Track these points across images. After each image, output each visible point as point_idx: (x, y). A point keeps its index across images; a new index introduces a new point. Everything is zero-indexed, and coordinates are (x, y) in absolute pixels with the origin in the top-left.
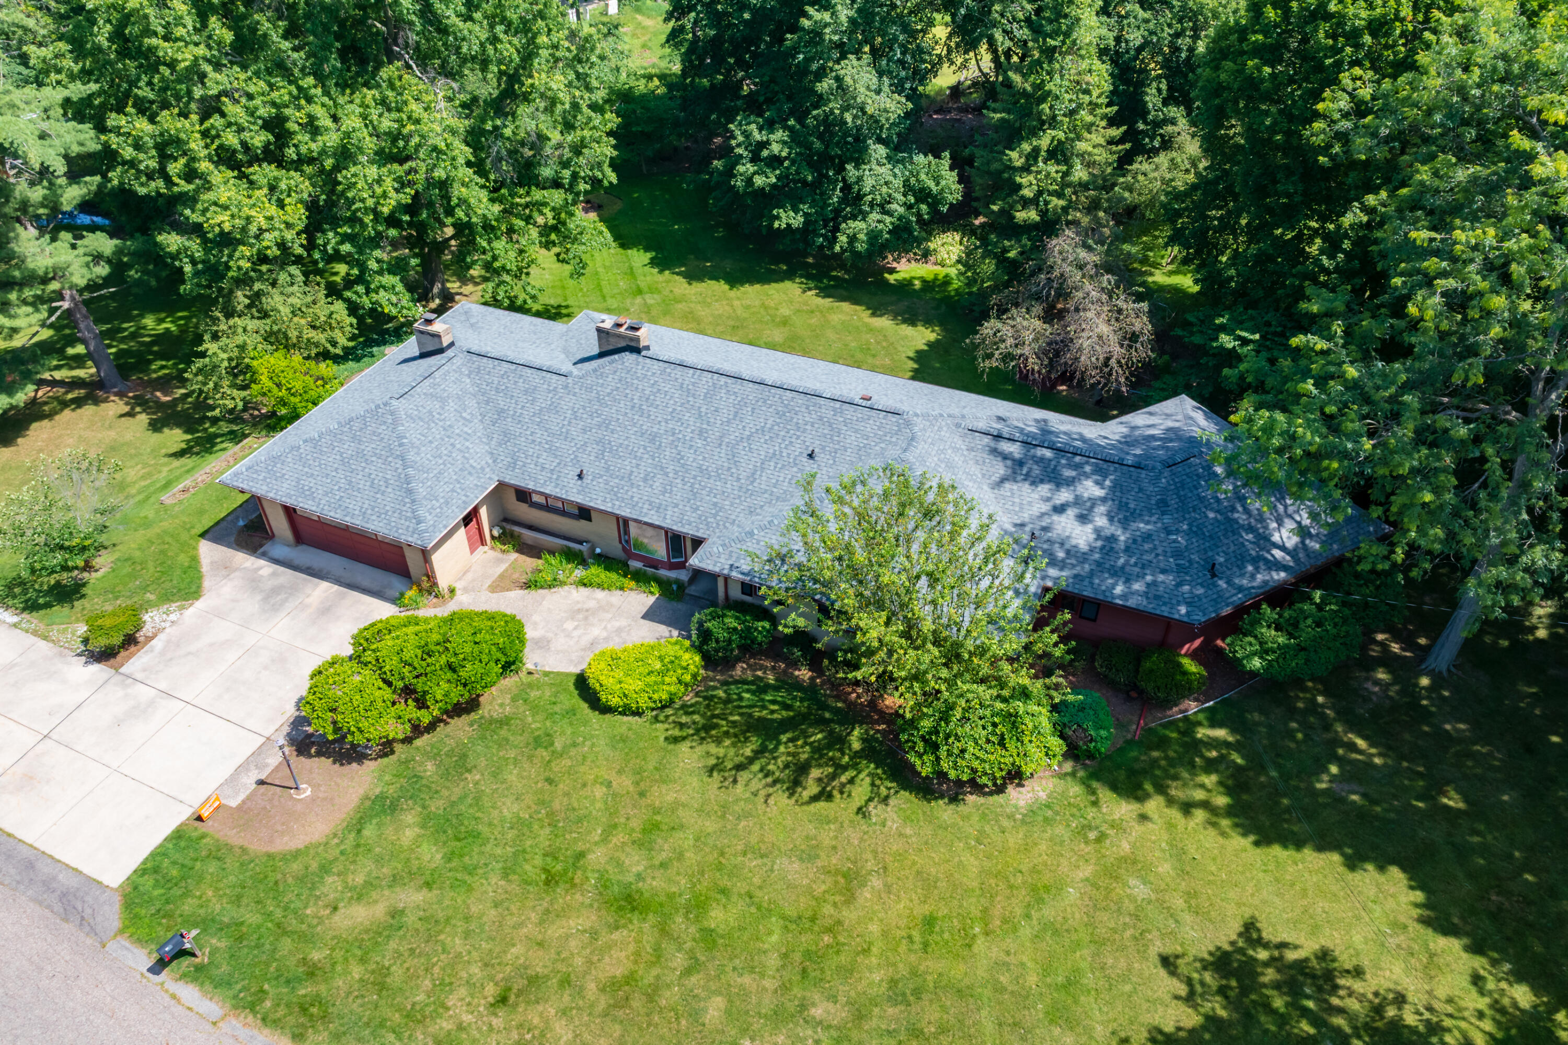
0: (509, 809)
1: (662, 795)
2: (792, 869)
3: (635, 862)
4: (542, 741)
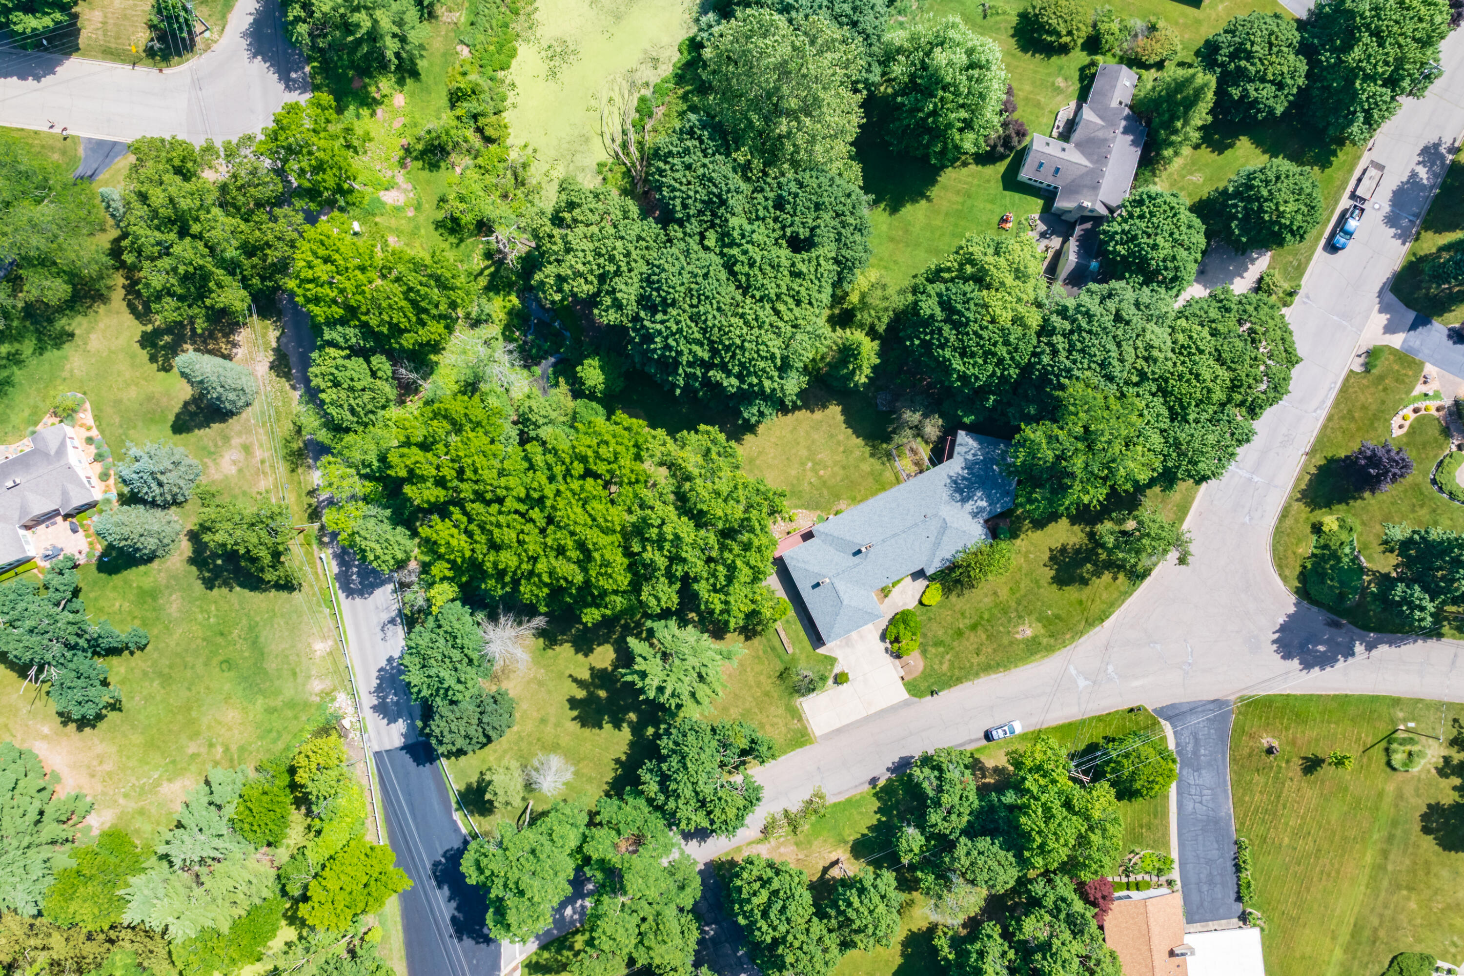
0: (940, 633)
1: (957, 608)
2: (986, 600)
3: (967, 621)
4: (930, 619)
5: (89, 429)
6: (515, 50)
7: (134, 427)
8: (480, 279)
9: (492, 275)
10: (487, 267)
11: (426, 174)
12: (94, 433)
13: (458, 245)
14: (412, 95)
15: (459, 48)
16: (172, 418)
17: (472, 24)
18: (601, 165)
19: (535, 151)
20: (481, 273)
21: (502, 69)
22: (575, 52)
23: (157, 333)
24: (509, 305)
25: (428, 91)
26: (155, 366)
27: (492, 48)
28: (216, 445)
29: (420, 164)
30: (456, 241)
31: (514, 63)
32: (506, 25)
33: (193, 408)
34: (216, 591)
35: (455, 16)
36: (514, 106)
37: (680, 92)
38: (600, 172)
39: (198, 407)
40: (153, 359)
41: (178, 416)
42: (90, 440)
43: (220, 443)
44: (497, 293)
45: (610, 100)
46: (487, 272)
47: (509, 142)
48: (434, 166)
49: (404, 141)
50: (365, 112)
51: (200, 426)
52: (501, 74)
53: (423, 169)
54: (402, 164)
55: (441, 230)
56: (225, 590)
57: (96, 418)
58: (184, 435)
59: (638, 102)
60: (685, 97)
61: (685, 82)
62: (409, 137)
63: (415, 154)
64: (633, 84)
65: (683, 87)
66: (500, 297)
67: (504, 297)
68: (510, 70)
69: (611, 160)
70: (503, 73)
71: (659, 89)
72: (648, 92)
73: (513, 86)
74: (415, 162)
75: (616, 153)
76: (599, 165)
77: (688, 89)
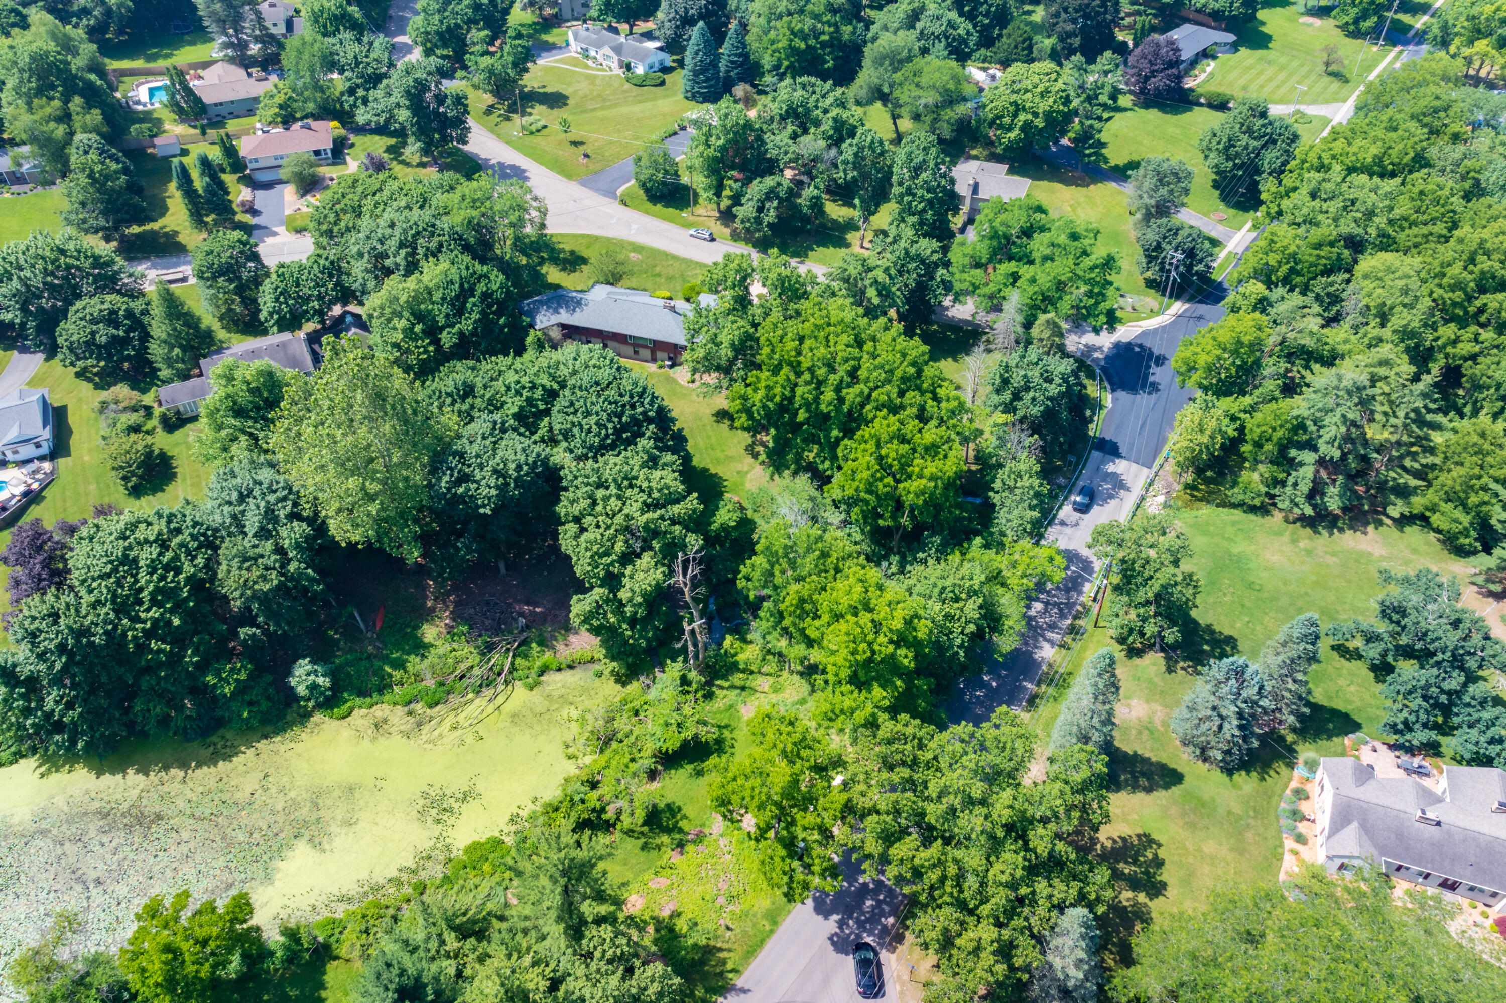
5: (1296, 853)
6: (469, 849)
7: (1229, 813)
8: (738, 683)
9: (725, 678)
10: (722, 687)
11: (687, 810)
12: (1289, 843)
13: (727, 726)
16: (1174, 790)
18: (531, 687)
19: (568, 746)
20: (733, 687)
21: (502, 842)
22: (425, 795)
23: (1135, 884)
24: (737, 645)
26: (1162, 853)
27: (487, 867)
28: (1140, 732)
29: (683, 824)
30: (726, 732)
31: (484, 838)
32: (446, 880)
33: (1143, 782)
34: (1227, 632)
36: (535, 800)
37: (397, 675)
38: (537, 684)
39: (1135, 779)
40: (1159, 863)
41: (1167, 787)
42: (1301, 839)
43: (1133, 732)
44: (736, 662)
46: (726, 683)
48: (672, 810)
49: (677, 859)
50: (681, 925)
51: (1146, 761)
52: (509, 841)
53: (685, 817)
54: (700, 838)
56: (1217, 628)
57: (1280, 858)
58: (1172, 765)
59: (437, 704)
60: (400, 665)
61: (383, 678)
62: (666, 857)
63: (678, 836)
64: (419, 724)
65: (391, 676)
66: (738, 658)
67: (736, 654)
68: (497, 835)
69: (517, 683)
70: (506, 839)
71: (407, 698)
72: (418, 707)
73: (512, 821)
74: (686, 829)
75: (506, 683)
76: (531, 689)
77: (388, 669)
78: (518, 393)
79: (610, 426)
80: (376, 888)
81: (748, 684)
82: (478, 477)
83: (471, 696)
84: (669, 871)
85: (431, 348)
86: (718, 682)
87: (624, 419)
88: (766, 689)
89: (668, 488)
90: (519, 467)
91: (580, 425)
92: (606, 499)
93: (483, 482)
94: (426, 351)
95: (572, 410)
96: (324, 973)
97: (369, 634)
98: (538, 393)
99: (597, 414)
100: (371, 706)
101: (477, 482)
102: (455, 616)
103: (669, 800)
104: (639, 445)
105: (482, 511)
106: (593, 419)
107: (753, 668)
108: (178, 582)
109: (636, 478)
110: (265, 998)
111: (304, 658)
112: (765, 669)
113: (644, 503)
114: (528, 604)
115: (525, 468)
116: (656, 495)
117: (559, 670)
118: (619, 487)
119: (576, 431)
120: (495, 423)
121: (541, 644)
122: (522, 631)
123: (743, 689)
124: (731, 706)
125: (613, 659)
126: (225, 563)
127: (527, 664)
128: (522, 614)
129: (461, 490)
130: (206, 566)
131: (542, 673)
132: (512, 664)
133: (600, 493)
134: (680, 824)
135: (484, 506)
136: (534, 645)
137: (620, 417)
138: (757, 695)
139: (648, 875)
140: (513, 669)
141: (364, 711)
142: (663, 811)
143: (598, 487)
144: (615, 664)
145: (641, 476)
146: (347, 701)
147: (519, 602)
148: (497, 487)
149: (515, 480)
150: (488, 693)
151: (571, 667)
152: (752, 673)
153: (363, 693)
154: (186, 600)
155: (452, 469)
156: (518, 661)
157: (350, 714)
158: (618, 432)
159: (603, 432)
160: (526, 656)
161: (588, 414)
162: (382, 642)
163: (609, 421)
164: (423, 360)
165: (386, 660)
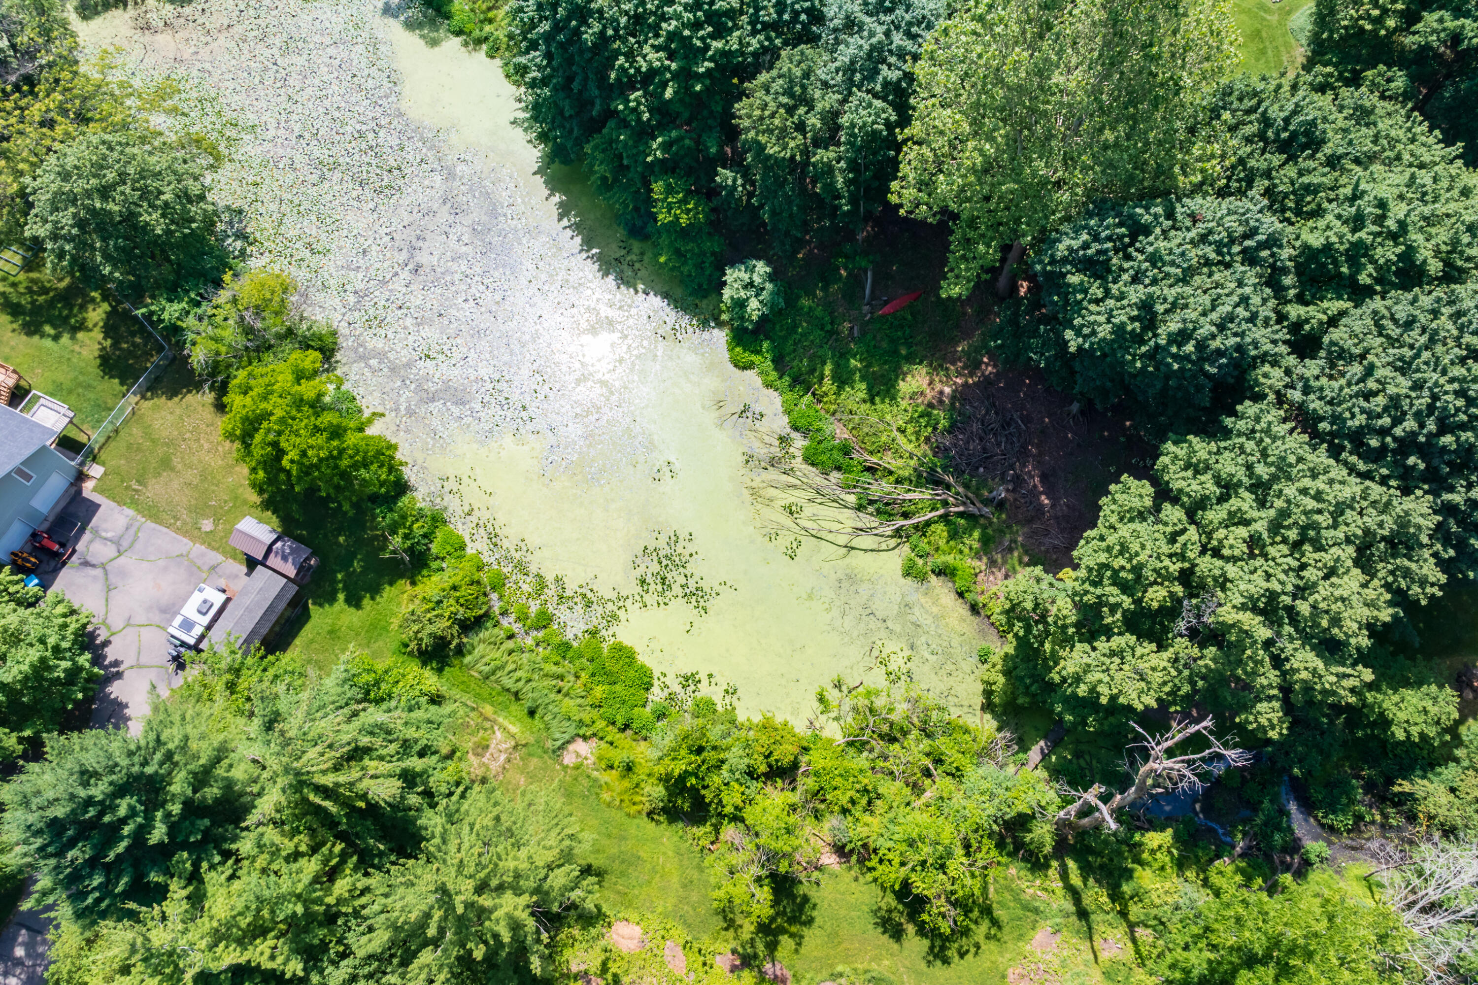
6: (619, 649)
8: (1087, 900)
9: (1086, 870)
10: (1064, 875)
11: (812, 937)
13: (995, 923)
14: (626, 900)
15: (569, 759)
17: (532, 713)
18: (909, 572)
19: (838, 686)
20: (1075, 894)
21: (648, 687)
24: (1163, 858)
25: (630, 861)
27: (599, 691)
29: (785, 944)
30: (984, 927)
31: (643, 659)
32: (564, 648)
35: (499, 741)
36: (730, 692)
37: (828, 385)
38: (922, 578)
44: (1129, 874)
45: (790, 511)
46: (1076, 880)
47: (800, 728)
49: (722, 963)
52: (657, 695)
53: (799, 939)
55: (952, 953)
59: (813, 464)
60: (842, 380)
61: (812, 371)
62: (720, 946)
63: (760, 947)
64: (773, 462)
65: (821, 378)
66: (1139, 871)
67: (1141, 863)
68: (656, 674)
69: (906, 548)
70: (655, 690)
71: (802, 422)
72: (799, 443)
73: (689, 680)
74: (780, 954)
75: (898, 533)
76: (907, 574)
77: (828, 370)
78: (1357, 221)
79: (1410, 424)
80: (522, 568)
81: (1096, 918)
82: (1114, 289)
83: (852, 499)
84: (698, 965)
85: (1391, 23)
86: (1071, 864)
87: (1447, 440)
88: (1103, 956)
89: (1336, 621)
90: (1182, 336)
91: (1370, 371)
92: (1237, 519)
93: (1110, 303)
94: (1378, 21)
95: (1394, 331)
96: (391, 584)
97: (866, 308)
98: (1387, 253)
99: (1418, 386)
100: (768, 385)
101: (1107, 293)
102: (962, 395)
103: (814, 894)
104: (1408, 503)
105: (1069, 334)
106: (1401, 385)
107: (1135, 911)
108: (707, 48)
109: (1318, 548)
110: (341, 539)
111: (769, 263)
112: (1141, 933)
113: (1272, 596)
114: (1044, 478)
115: (1190, 348)
116: (1304, 608)
117: (961, 595)
118: (1275, 527)
119: (1356, 369)
120: (1251, 233)
121: (985, 541)
122: (987, 502)
123: (1083, 914)
124: (1036, 911)
125: (1007, 673)
126: (774, 73)
127: (942, 543)
128: (1018, 481)
129: (1074, 279)
130: (755, 54)
131: (941, 572)
132: (928, 524)
133: (1244, 502)
134: (784, 939)
135: (1078, 332)
136: (976, 534)
137: (1444, 428)
138: (1085, 946)
139: (679, 934)
140: (923, 529)
141: (758, 381)
142: (793, 897)
143: (1252, 489)
144: (1001, 680)
145: (1327, 558)
146: (758, 352)
147: (1039, 463)
148: (1119, 330)
149: (1157, 346)
150: (868, 520)
151: (974, 609)
152: (1123, 914)
153: (779, 363)
154: (699, 77)
155: (1096, 238)
156: (940, 529)
157: (744, 368)
158: (1407, 445)
159: (1386, 421)
160: (954, 535)
161: (1404, 367)
162: (863, 333)
163: (1419, 416)
164: (1362, 29)
165: (841, 357)
